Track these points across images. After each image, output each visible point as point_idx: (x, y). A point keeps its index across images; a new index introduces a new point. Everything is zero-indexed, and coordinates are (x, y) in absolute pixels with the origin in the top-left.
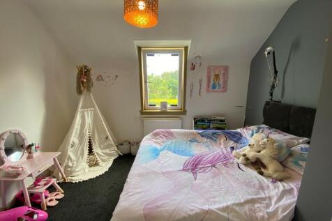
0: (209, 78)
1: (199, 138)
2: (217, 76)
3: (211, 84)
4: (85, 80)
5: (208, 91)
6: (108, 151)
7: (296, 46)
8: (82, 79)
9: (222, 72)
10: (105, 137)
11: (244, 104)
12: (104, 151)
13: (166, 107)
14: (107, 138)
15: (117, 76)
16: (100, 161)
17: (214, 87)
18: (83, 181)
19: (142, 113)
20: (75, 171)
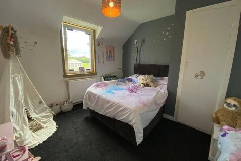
0: (107, 52)
1: (119, 83)
2: (110, 51)
3: (108, 55)
4: (12, 43)
5: (107, 60)
6: (44, 114)
7: (143, 41)
8: (9, 41)
9: (113, 49)
10: (38, 101)
11: (121, 67)
12: (40, 115)
13: (83, 71)
14: (41, 102)
15: (36, 43)
16: (42, 124)
17: (110, 58)
18: (43, 142)
19: (65, 76)
20: (25, 140)
